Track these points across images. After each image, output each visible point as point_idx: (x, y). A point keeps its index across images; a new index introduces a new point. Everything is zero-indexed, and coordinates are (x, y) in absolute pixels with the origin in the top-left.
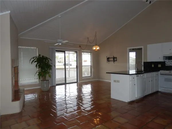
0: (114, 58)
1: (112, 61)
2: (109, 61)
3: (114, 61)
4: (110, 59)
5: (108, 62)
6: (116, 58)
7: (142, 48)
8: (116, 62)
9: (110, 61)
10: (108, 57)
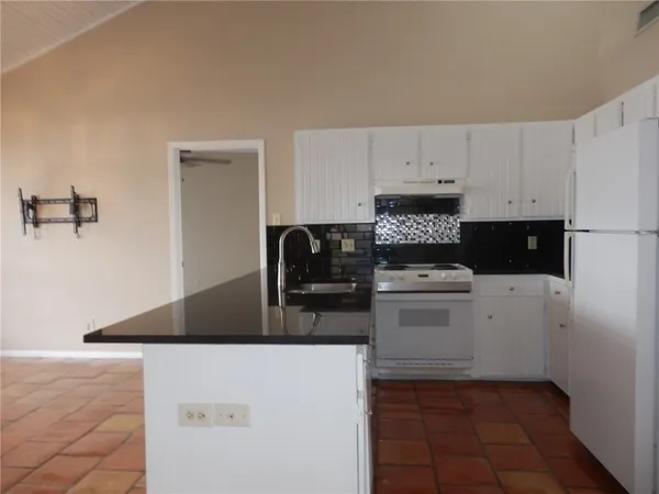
0: (77, 203)
1: (66, 221)
2: (36, 223)
3: (78, 222)
4: (45, 212)
5: (30, 227)
6: (93, 201)
7: (254, 156)
8: (93, 225)
9: (49, 221)
10: (27, 197)
